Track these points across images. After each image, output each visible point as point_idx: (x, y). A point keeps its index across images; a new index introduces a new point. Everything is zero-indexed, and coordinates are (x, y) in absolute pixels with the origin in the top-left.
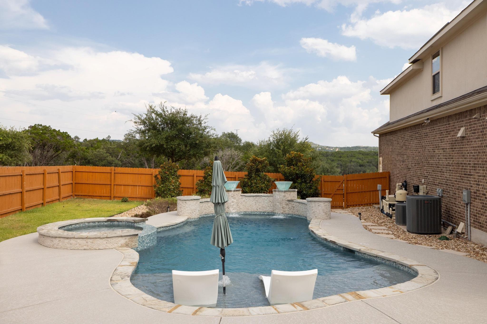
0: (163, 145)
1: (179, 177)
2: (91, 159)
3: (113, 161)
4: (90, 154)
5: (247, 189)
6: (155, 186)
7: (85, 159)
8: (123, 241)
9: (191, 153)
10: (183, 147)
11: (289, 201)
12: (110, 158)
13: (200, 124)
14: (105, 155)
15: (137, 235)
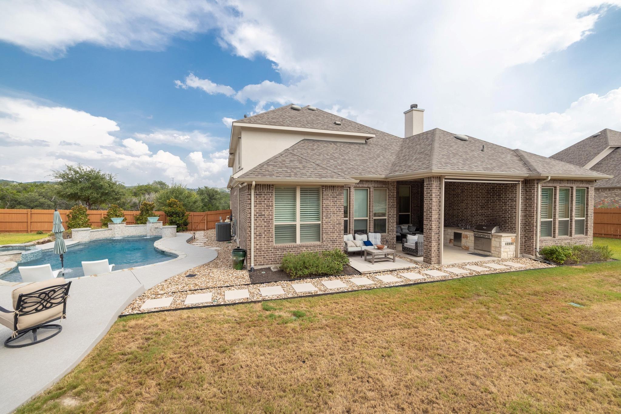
0: (78, 193)
1: (87, 215)
2: (22, 201)
3: (45, 202)
4: (21, 197)
5: (139, 222)
6: (66, 222)
7: (16, 201)
8: (8, 258)
9: (103, 199)
10: (96, 195)
11: (156, 228)
12: (42, 200)
13: (111, 179)
14: (37, 197)
15: (21, 253)
